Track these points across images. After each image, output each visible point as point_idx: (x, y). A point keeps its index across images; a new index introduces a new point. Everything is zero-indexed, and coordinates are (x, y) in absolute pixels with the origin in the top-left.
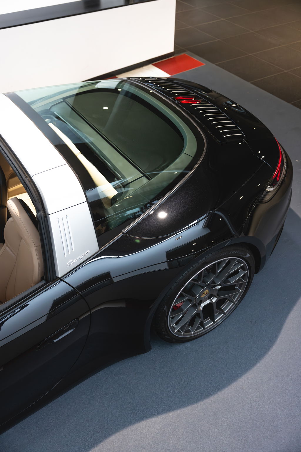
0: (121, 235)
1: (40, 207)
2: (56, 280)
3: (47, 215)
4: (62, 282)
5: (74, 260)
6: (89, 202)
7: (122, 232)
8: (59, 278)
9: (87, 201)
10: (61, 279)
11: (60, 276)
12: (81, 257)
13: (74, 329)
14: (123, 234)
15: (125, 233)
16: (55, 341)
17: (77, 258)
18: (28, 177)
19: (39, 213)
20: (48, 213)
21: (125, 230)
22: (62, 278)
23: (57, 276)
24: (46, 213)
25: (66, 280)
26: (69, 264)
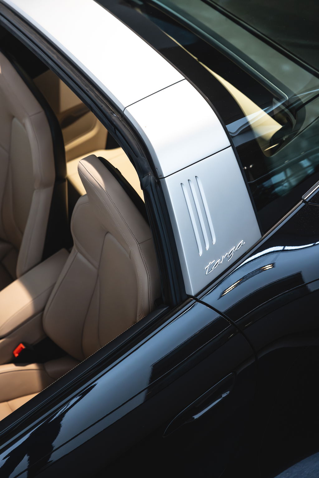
0: (300, 205)
1: (146, 165)
2: (188, 301)
3: (160, 180)
4: (199, 305)
5: (216, 260)
6: (236, 146)
7: (301, 199)
8: (191, 297)
9: (232, 145)
10: (197, 299)
11: (193, 294)
12: (229, 253)
13: (228, 392)
14: (304, 204)
15: (307, 200)
16: (196, 417)
17: (223, 257)
18: (116, 113)
19: (146, 177)
20: (162, 175)
21: (307, 196)
22: (198, 297)
23: (187, 293)
24: (159, 175)
25: (205, 300)
26: (209, 269)
